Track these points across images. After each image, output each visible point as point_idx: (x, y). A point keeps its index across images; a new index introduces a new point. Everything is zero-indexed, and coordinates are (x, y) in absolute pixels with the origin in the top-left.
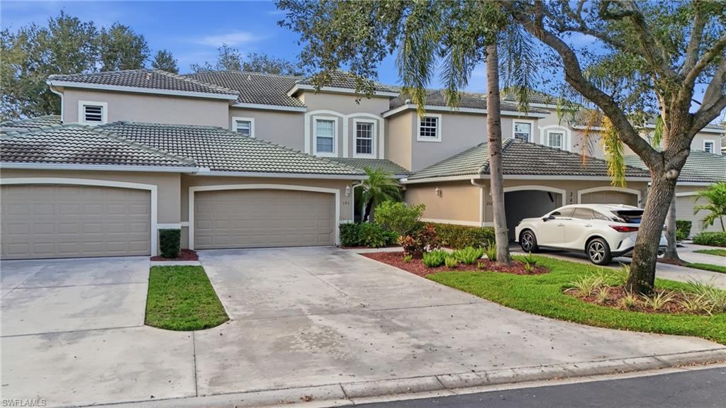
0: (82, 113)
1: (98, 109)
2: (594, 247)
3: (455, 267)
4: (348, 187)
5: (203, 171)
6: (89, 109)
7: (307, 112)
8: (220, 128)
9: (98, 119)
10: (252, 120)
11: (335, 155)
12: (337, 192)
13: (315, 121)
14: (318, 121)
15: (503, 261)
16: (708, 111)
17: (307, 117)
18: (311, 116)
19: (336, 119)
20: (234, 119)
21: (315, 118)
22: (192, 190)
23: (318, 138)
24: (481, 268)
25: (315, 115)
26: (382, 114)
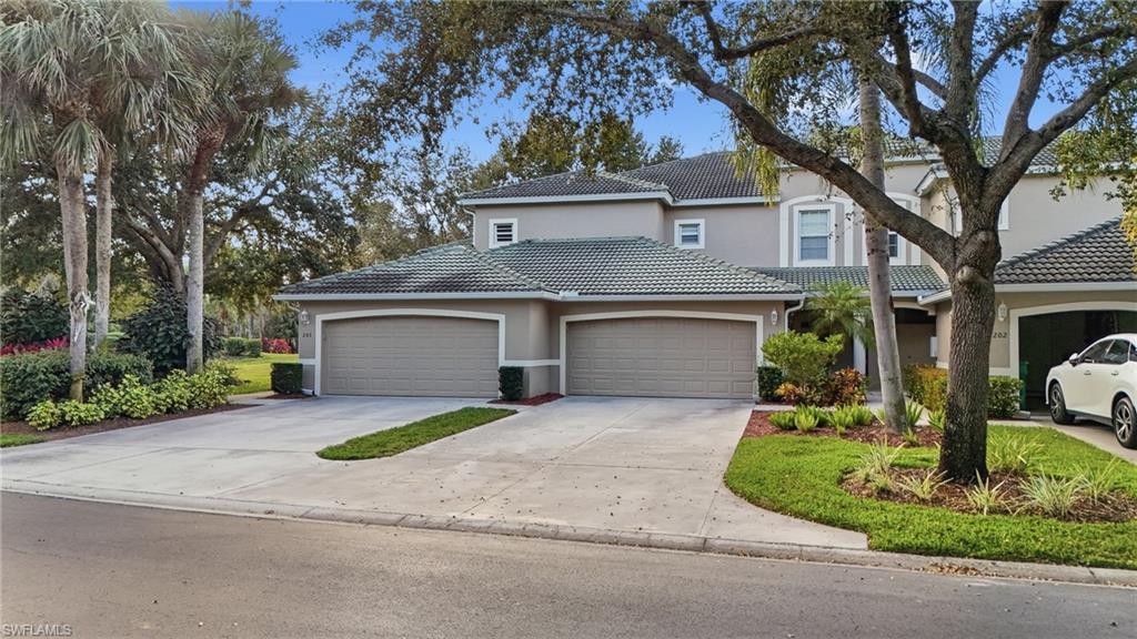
0: (493, 232)
1: (508, 227)
2: (1121, 413)
3: (810, 431)
4: (774, 312)
5: (572, 296)
6: (501, 227)
7: (782, 201)
8: (642, 238)
9: (509, 238)
10: (701, 222)
11: (830, 262)
12: (759, 319)
13: (796, 215)
14: (803, 212)
15: (890, 426)
16: (1004, 162)
17: (784, 208)
18: (791, 208)
19: (832, 208)
20: (677, 223)
21: (796, 209)
22: (564, 319)
23: (802, 238)
24: (841, 434)
25: (798, 204)
26: (916, 190)
